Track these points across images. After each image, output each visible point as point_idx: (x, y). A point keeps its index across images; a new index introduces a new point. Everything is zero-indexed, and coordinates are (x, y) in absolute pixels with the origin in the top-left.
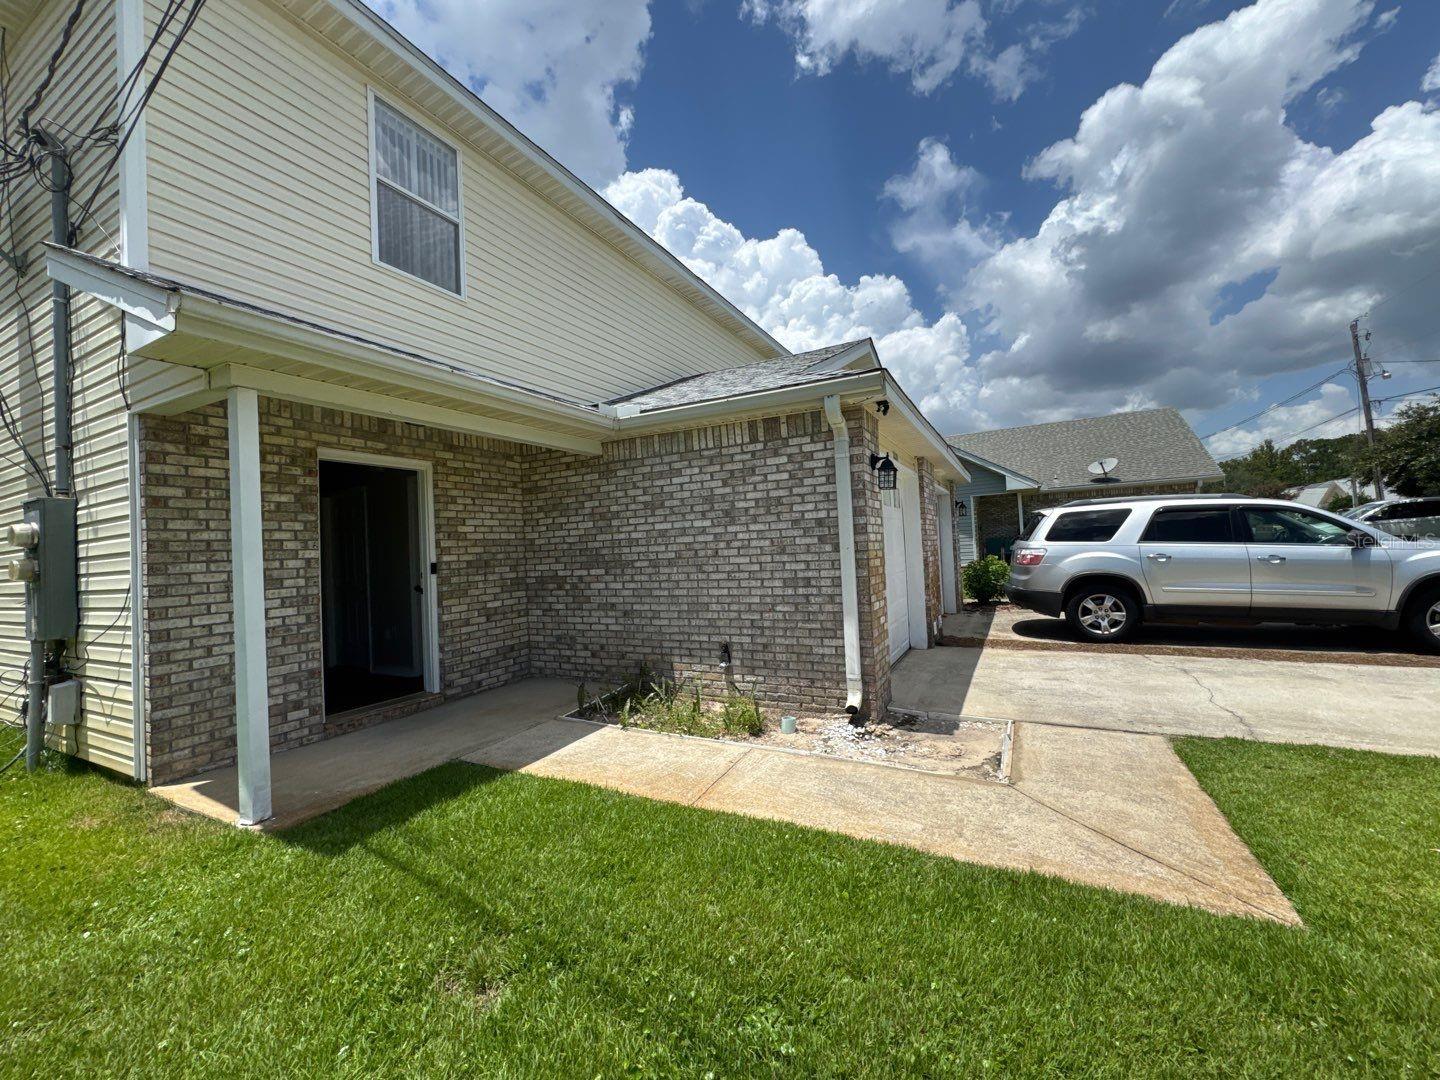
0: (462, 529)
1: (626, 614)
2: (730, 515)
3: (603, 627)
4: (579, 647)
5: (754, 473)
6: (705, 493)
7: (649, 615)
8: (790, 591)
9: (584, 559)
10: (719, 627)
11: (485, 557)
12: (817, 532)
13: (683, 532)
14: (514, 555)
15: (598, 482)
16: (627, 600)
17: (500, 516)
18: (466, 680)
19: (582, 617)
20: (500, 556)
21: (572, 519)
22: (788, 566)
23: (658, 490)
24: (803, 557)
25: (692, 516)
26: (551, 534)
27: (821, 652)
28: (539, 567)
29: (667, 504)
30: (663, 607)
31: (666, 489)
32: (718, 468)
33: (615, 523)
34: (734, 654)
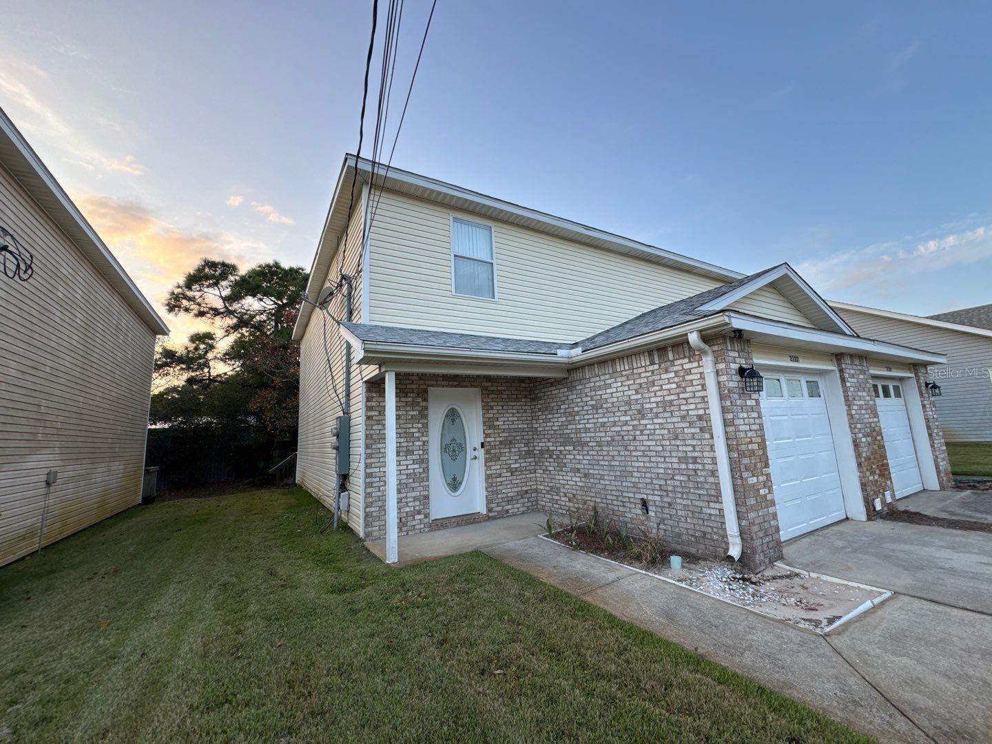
0: (496, 423)
1: (586, 475)
2: (641, 413)
3: (574, 483)
4: (562, 494)
5: (654, 385)
6: (626, 399)
7: (599, 477)
8: (683, 466)
9: (562, 440)
10: (640, 488)
11: (509, 438)
12: (698, 424)
13: (614, 424)
14: (527, 437)
15: (567, 394)
16: (586, 466)
17: (517, 415)
18: (499, 509)
19: (563, 476)
20: (518, 438)
21: (555, 416)
22: (680, 448)
23: (599, 397)
24: (690, 442)
25: (618, 414)
26: (545, 425)
27: (709, 512)
28: (540, 444)
29: (604, 406)
30: (606, 473)
31: (604, 397)
32: (632, 382)
33: (577, 418)
34: (650, 508)
